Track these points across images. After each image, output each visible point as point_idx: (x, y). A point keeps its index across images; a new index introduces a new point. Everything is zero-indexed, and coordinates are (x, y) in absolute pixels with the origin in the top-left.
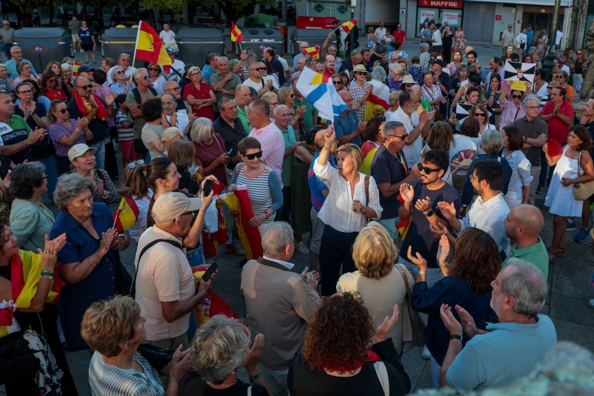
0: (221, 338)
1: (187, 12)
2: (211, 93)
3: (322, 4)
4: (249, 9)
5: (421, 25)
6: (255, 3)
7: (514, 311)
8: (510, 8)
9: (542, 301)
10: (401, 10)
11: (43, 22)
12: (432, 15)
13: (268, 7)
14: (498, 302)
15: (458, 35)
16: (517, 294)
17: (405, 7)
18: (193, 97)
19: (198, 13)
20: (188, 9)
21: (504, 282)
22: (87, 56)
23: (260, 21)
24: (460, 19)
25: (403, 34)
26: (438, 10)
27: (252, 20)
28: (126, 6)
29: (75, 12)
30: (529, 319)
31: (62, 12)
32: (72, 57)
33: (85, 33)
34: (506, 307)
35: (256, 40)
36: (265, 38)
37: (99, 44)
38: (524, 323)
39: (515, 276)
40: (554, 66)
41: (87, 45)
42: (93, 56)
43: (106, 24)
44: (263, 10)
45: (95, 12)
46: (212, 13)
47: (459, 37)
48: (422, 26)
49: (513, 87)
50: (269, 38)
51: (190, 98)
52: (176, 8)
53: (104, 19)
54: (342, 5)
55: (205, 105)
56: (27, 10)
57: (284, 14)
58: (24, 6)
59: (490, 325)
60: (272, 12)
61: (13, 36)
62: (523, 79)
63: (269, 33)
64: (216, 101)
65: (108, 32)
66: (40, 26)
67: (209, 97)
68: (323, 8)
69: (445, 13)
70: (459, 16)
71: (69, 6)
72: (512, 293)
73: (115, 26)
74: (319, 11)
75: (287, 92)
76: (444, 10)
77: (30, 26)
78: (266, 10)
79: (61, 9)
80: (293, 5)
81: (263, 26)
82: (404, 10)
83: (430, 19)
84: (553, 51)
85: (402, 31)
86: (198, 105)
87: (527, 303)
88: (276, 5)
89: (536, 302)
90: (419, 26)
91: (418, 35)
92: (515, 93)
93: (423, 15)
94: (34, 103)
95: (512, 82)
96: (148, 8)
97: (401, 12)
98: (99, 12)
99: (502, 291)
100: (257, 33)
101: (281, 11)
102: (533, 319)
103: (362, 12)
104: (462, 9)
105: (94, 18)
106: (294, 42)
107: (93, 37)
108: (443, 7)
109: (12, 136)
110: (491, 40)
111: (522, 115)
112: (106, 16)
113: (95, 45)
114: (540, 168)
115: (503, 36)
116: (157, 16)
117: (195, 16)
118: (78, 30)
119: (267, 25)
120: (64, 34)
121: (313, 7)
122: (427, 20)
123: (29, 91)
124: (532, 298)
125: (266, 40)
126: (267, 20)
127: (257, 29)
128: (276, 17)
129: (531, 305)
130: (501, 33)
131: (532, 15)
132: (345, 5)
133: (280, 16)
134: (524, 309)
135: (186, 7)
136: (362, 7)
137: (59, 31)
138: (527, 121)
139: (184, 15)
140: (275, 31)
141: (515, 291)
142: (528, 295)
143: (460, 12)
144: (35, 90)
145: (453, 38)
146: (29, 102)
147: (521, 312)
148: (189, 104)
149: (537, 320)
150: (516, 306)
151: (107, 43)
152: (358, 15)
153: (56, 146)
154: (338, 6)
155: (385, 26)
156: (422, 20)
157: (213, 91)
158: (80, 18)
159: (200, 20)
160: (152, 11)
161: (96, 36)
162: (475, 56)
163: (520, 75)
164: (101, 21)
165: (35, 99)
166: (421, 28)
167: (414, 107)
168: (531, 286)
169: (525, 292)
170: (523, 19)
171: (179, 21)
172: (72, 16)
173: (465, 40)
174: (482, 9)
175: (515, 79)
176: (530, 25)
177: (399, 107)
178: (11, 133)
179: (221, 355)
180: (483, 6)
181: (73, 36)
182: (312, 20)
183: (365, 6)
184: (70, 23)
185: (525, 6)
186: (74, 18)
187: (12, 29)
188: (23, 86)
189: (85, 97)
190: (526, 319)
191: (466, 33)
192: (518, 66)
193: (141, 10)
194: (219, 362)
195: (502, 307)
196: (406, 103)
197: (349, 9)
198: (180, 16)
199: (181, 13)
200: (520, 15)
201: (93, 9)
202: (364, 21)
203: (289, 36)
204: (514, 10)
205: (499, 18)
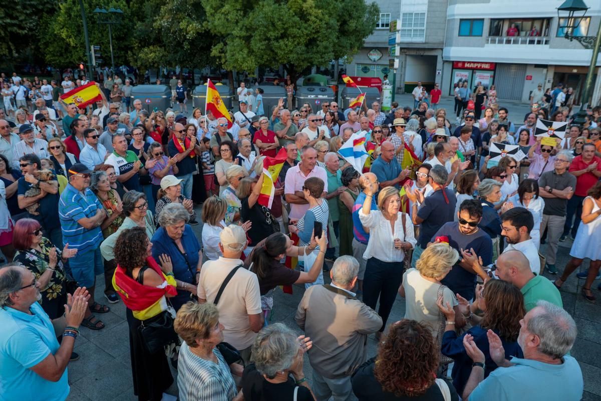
0: (275, 342)
1: (258, 72)
2: (276, 138)
3: (368, 66)
4: (308, 71)
5: (455, 84)
6: (312, 65)
7: (539, 349)
8: (541, 69)
9: (568, 344)
10: (437, 72)
11: (152, 80)
12: (466, 76)
13: (323, 69)
14: (524, 340)
15: (491, 94)
16: (542, 334)
17: (441, 68)
18: (261, 141)
19: (266, 73)
20: (259, 70)
21: (531, 321)
22: (181, 107)
23: (316, 81)
24: (492, 79)
25: (439, 92)
26: (471, 71)
27: (309, 80)
28: (212, 68)
29: (175, 73)
30: (554, 359)
31: (166, 73)
32: (172, 108)
33: (179, 89)
34: (531, 344)
35: (313, 96)
36: (320, 95)
37: (190, 98)
38: (549, 362)
39: (541, 317)
40: (585, 123)
41: (180, 99)
42: (186, 107)
43: (196, 82)
44: (318, 71)
45: (189, 73)
46: (277, 73)
47: (491, 96)
48: (457, 85)
49: (542, 143)
50: (323, 95)
51: (259, 142)
52: (250, 69)
53: (195, 78)
54: (386, 67)
55: (270, 148)
56: (141, 71)
57: (336, 74)
58: (139, 69)
59: (515, 360)
60: (326, 73)
61: (131, 91)
62: (553, 136)
63: (323, 91)
64: (279, 145)
65: (197, 88)
66: (149, 83)
67: (274, 142)
68: (369, 69)
69: (478, 73)
70: (491, 77)
71: (171, 68)
72: (537, 332)
73: (203, 84)
74: (365, 72)
75: (337, 141)
76: (477, 71)
77: (143, 83)
78: (321, 72)
79: (165, 70)
80: (344, 67)
81: (318, 84)
82: (440, 72)
83: (464, 79)
84: (585, 108)
85: (438, 90)
86: (264, 148)
87: (551, 344)
88: (330, 67)
89: (561, 344)
90: (453, 86)
91: (452, 93)
92: (544, 148)
93: (457, 76)
94: (143, 142)
95: (542, 138)
96: (229, 70)
97: (437, 73)
98: (191, 73)
99: (528, 329)
100: (313, 90)
101: (333, 72)
102: (558, 360)
103: (403, 73)
104: (494, 70)
105: (188, 78)
106: (344, 98)
107: (185, 93)
108: (477, 69)
109: (126, 167)
110: (520, 99)
111: (550, 168)
112: (197, 76)
113: (186, 98)
114: (565, 218)
115: (532, 95)
116: (234, 75)
117: (264, 75)
118: (175, 87)
119: (322, 84)
120: (166, 90)
121: (360, 69)
122: (460, 80)
123: (140, 134)
124: (556, 340)
125: (320, 97)
126: (322, 79)
127: (314, 87)
128: (329, 77)
129: (556, 346)
130: (531, 92)
131: (564, 74)
132: (388, 67)
133: (333, 76)
134: (549, 349)
135: (258, 69)
136: (403, 69)
137: (163, 88)
138: (555, 174)
139: (256, 76)
140: (328, 88)
141: (540, 331)
142: (553, 337)
143: (492, 73)
144: (144, 132)
145: (485, 97)
146: (140, 142)
147: (545, 352)
148: (257, 146)
149: (563, 362)
150: (541, 345)
151: (197, 97)
152: (399, 75)
153: (152, 177)
154: (382, 68)
155: (422, 85)
156: (456, 80)
157: (278, 137)
158: (178, 78)
159: (268, 80)
160: (231, 72)
161: (189, 91)
162: (507, 112)
163: (551, 132)
164: (193, 80)
165: (144, 139)
166: (455, 87)
167: (447, 156)
168: (556, 329)
169: (550, 334)
170: (554, 78)
171: (251, 80)
172: (172, 76)
173: (497, 99)
174: (513, 70)
175: (545, 135)
176: (561, 84)
177: (435, 157)
178: (126, 165)
179: (272, 356)
180: (513, 67)
181: (172, 91)
182: (359, 79)
183: (405, 68)
184: (171, 81)
185: (556, 66)
186: (174, 78)
187: (131, 86)
188: (136, 130)
189: (180, 139)
190: (551, 359)
191: (498, 92)
192: (549, 125)
193: (222, 71)
194: (270, 361)
195: (527, 344)
196: (440, 154)
197: (391, 70)
198: (253, 76)
199: (253, 74)
200: (551, 75)
201: (188, 70)
202: (404, 81)
203: (340, 93)
204: (545, 71)
205: (530, 78)
